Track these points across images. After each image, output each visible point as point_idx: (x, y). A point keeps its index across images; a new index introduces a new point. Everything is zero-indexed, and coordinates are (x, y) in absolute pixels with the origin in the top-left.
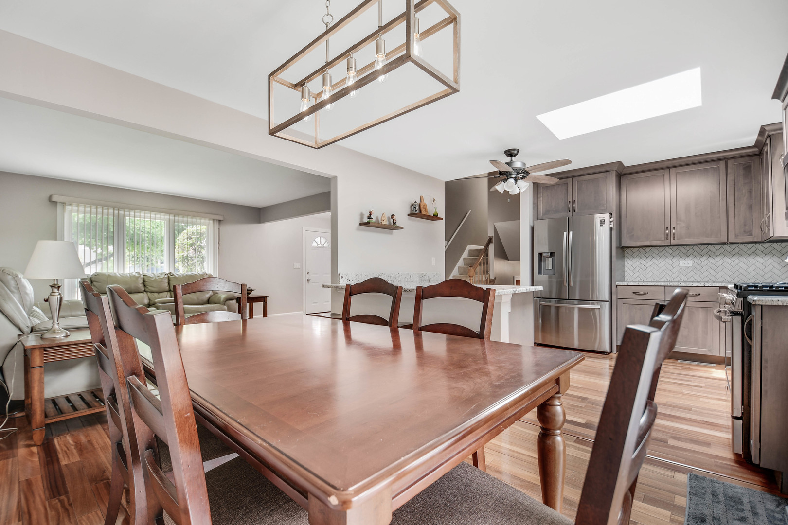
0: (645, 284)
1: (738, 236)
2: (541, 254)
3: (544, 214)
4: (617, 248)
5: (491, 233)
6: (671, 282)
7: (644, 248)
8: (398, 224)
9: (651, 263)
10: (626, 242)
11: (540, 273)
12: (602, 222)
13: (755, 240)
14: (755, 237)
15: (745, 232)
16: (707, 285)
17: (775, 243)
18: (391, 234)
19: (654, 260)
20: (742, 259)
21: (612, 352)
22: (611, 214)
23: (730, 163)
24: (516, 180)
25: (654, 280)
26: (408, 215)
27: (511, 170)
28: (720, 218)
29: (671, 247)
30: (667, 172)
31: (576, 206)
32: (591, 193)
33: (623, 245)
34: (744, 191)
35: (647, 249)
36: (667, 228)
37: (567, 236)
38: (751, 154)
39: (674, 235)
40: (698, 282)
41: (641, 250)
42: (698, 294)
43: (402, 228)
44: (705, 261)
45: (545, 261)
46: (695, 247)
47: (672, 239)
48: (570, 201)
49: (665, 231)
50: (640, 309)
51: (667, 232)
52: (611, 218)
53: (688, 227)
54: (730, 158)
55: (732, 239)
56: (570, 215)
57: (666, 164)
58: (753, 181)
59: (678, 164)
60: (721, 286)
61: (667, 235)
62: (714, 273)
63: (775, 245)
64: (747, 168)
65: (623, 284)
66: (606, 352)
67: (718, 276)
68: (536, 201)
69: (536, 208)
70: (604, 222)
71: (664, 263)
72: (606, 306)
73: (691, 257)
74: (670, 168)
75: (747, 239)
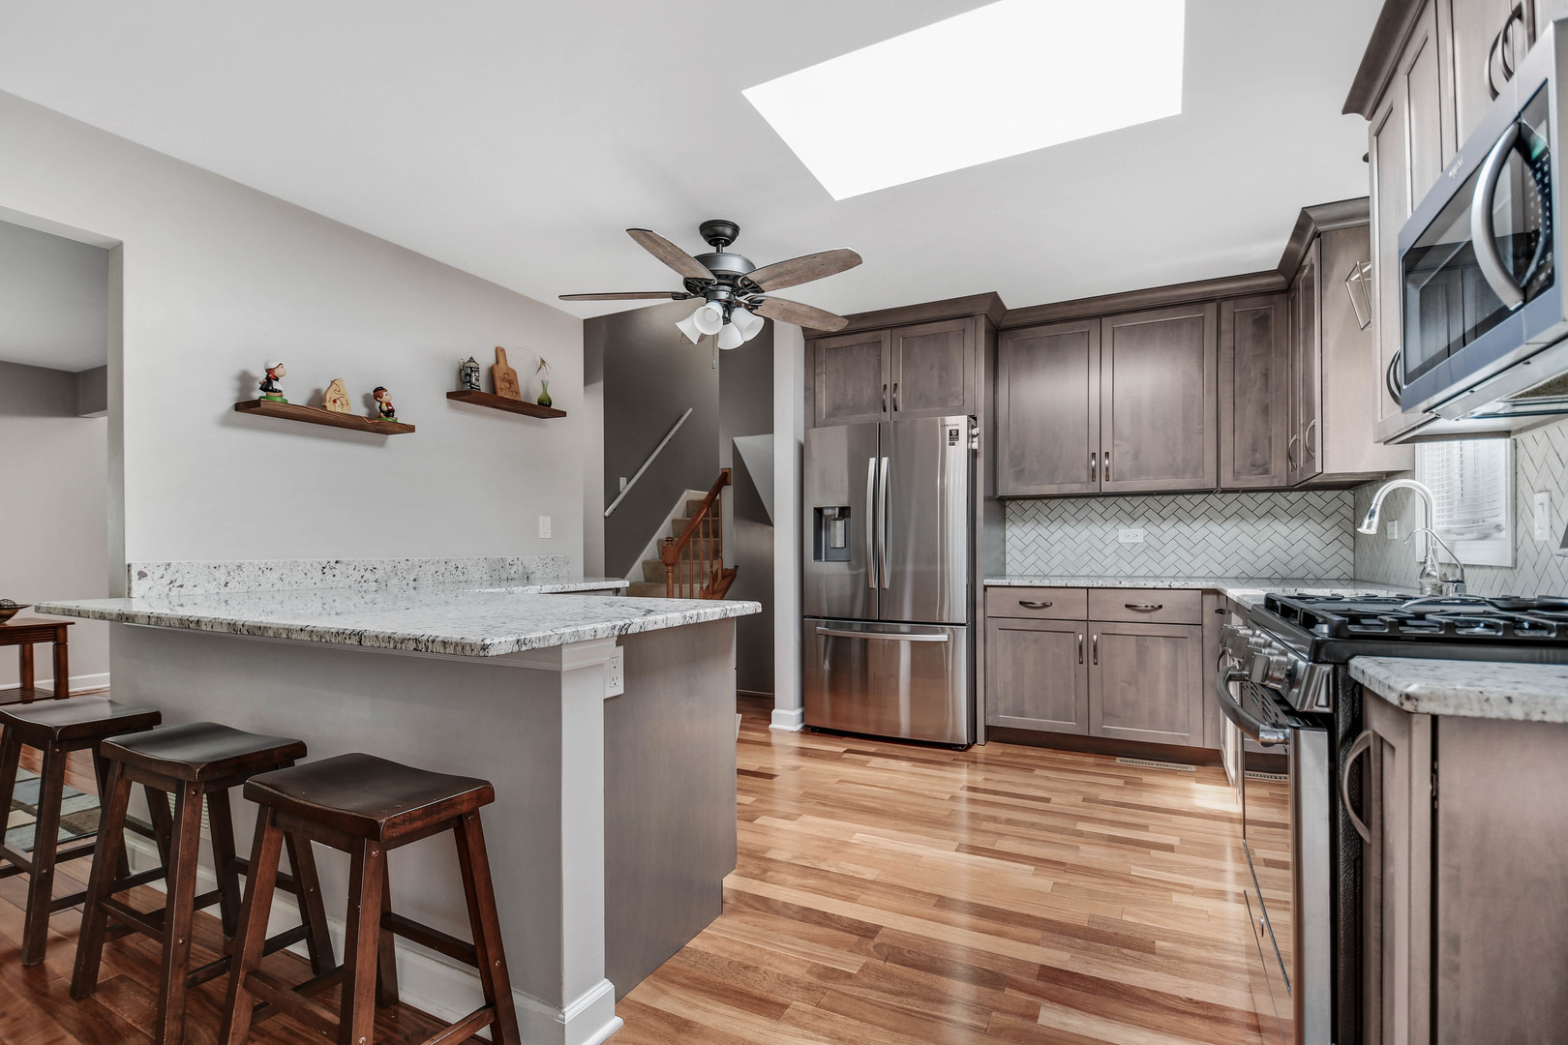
0: (1046, 583)
1: (1239, 473)
2: (819, 511)
3: (829, 415)
4: (987, 499)
5: (726, 462)
6: (1099, 577)
7: (1046, 501)
8: (401, 417)
9: (1059, 534)
10: (1008, 486)
11: (817, 556)
12: (954, 436)
13: (1276, 484)
14: (1274, 477)
15: (1253, 465)
16: (1176, 585)
17: (1311, 492)
18: (382, 444)
19: (1067, 528)
20: (1245, 526)
21: (975, 742)
22: (975, 419)
23: (1226, 307)
24: (728, 307)
25: (1066, 573)
26: (450, 395)
27: (710, 276)
28: (1203, 433)
29: (1100, 499)
30: (1092, 326)
31: (900, 396)
32: (932, 367)
33: (1001, 493)
34: (1253, 373)
35: (1053, 503)
36: (1094, 454)
37: (879, 468)
38: (1270, 289)
39: (1107, 469)
40: (1156, 577)
41: (1039, 504)
42: (1156, 606)
43: (411, 429)
44: (1169, 530)
45: (828, 528)
46: (1150, 500)
47: (1103, 479)
48: (885, 386)
49: (1089, 463)
50: (1036, 641)
51: (1093, 463)
52: (973, 427)
53: (1136, 455)
54: (1227, 298)
55: (1227, 482)
56: (886, 417)
57: (1093, 309)
58: (1273, 349)
59: (1119, 308)
60: (1206, 587)
61: (1094, 471)
62: (1188, 558)
63: (1311, 496)
64: (1262, 322)
65: (999, 582)
66: (962, 746)
67: (1196, 564)
68: (812, 382)
69: (812, 398)
70: (957, 435)
71: (1085, 533)
72: (963, 634)
73: (1142, 521)
74: (1102, 316)
75: (1260, 483)
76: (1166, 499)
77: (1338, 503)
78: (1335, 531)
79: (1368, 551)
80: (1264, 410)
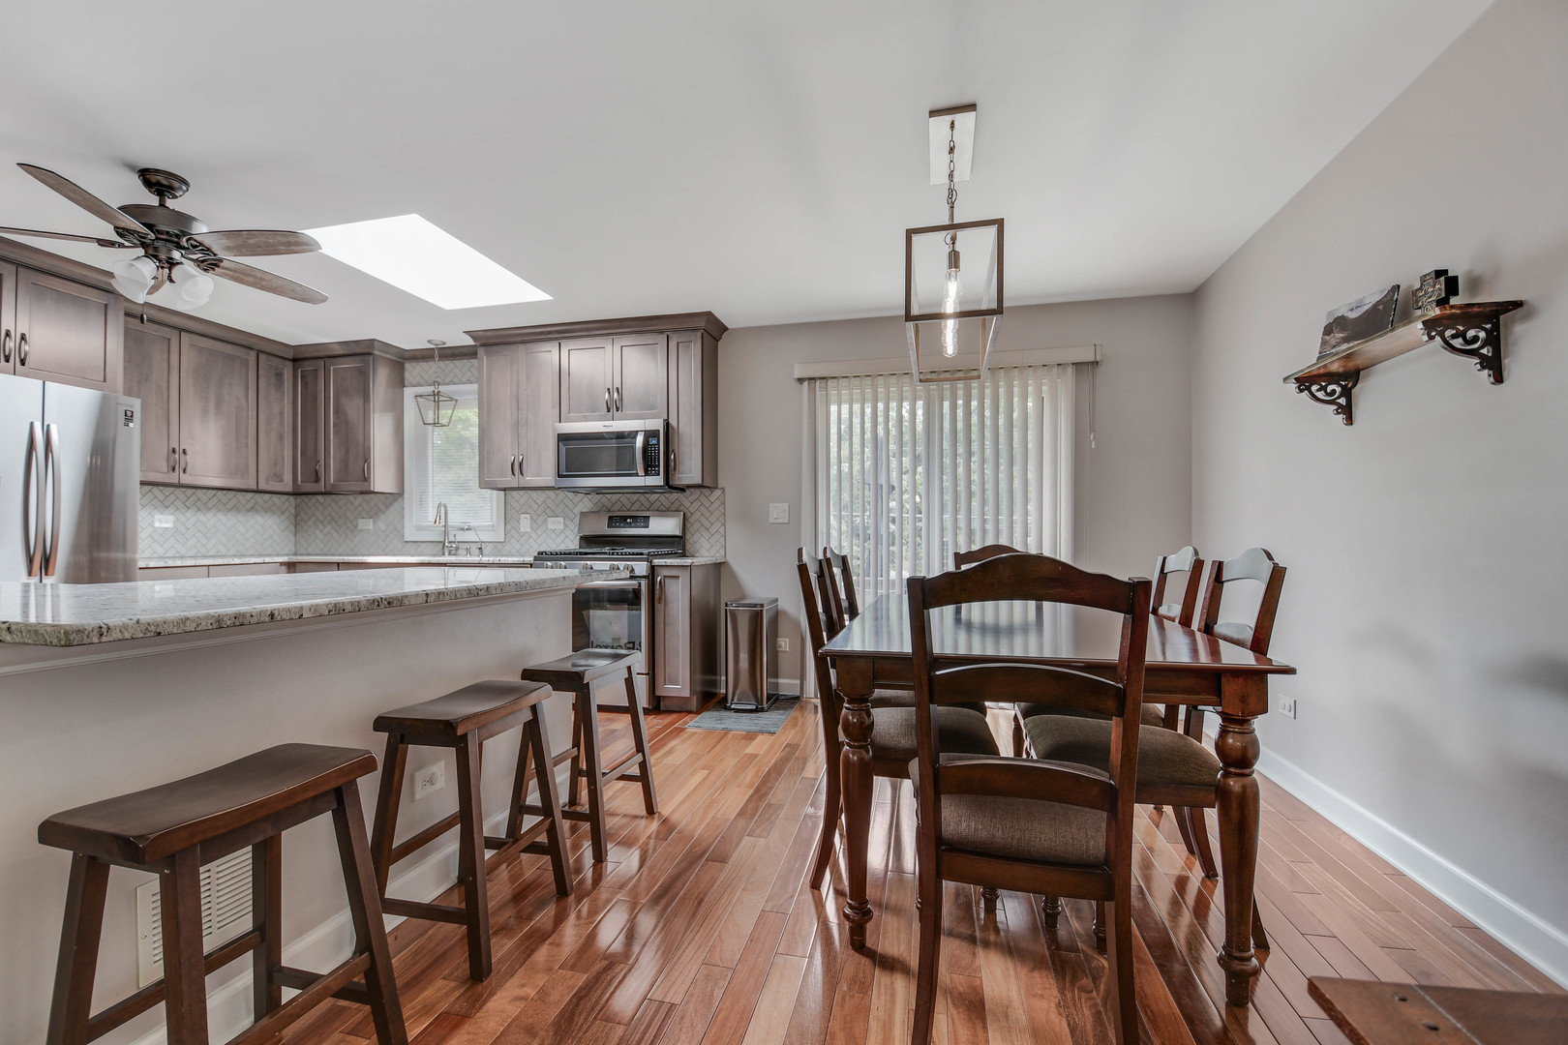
1: (268, 479)
12: (128, 416)
13: (287, 490)
14: (286, 485)
15: (275, 475)
23: (262, 358)
28: (247, 447)
30: (174, 336)
31: (31, 350)
36: (174, 449)
38: (284, 355)
39: (185, 463)
40: (182, 557)
44: (192, 518)
47: (181, 472)
48: (8, 331)
49: (169, 455)
51: (175, 456)
53: (205, 455)
54: (261, 351)
55: (262, 485)
56: (8, 368)
57: (175, 321)
58: (286, 398)
59: (194, 329)
61: (175, 463)
62: (204, 540)
67: (209, 546)
70: (132, 416)
73: (172, 509)
74: (181, 330)
75: (278, 487)
76: (190, 492)
77: (287, 504)
78: (287, 523)
79: (321, 536)
80: (281, 437)
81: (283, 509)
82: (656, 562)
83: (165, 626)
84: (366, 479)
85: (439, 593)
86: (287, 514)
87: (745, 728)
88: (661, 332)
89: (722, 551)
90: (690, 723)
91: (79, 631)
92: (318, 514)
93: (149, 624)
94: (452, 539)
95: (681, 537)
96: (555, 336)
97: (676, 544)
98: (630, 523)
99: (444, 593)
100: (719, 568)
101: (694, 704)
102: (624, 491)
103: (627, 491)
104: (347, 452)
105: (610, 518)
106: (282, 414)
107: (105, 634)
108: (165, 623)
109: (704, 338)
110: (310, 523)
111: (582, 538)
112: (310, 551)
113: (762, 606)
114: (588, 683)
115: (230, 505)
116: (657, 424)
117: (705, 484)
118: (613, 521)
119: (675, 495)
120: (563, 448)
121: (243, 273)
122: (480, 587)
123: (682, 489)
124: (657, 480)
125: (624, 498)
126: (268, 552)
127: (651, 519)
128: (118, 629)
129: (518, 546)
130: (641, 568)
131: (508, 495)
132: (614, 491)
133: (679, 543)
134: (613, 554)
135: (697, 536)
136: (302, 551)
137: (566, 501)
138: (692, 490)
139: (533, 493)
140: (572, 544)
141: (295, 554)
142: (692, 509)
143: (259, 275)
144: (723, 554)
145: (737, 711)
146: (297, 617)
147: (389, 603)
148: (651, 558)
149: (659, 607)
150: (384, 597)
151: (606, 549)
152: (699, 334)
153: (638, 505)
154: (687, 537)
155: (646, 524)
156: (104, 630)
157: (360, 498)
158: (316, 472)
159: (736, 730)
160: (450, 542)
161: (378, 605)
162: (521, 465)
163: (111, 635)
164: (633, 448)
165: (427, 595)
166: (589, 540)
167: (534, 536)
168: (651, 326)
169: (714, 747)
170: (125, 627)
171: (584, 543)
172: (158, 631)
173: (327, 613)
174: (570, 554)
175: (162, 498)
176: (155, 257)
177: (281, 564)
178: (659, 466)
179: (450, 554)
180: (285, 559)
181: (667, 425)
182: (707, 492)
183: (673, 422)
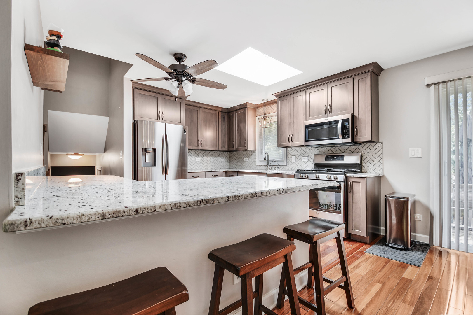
2: (144, 149)
3: (139, 116)
14: (226, 149)
15: (222, 145)
23: (220, 113)
30: (198, 109)
31: (164, 116)
34: (223, 128)
37: (166, 138)
38: (225, 112)
45: (145, 155)
47: (201, 146)
48: (159, 111)
49: (198, 142)
53: (206, 141)
56: (160, 121)
57: (199, 105)
58: (226, 124)
59: (203, 107)
64: (224, 118)
70: (186, 131)
73: (200, 156)
74: (200, 108)
75: (224, 150)
76: (204, 151)
77: (227, 154)
78: (227, 160)
79: (235, 163)
80: (225, 135)
81: (226, 156)
82: (348, 175)
83: (68, 220)
84: (245, 146)
85: (235, 196)
86: (227, 157)
87: (399, 259)
88: (350, 77)
89: (381, 171)
90: (367, 250)
91: (12, 224)
92: (235, 157)
93: (58, 219)
94: (270, 164)
95: (360, 164)
96: (305, 89)
97: (358, 167)
98: (335, 159)
99: (237, 196)
100: (379, 178)
101: (368, 240)
102: (332, 145)
103: (334, 145)
104: (241, 138)
105: (327, 157)
106: (225, 129)
107: (29, 225)
108: (68, 218)
109: (372, 75)
110: (233, 160)
111: (315, 164)
112: (233, 168)
113: (408, 198)
114: (316, 241)
115: (213, 155)
116: (348, 116)
117: (373, 141)
118: (327, 158)
119: (356, 146)
120: (307, 130)
121: (202, 82)
122: (258, 192)
123: (360, 144)
124: (349, 140)
125: (332, 149)
126: (223, 168)
127: (345, 157)
128: (37, 222)
129: (291, 167)
130: (341, 178)
131: (288, 149)
132: (328, 146)
133: (359, 167)
134: (328, 171)
135: (368, 164)
136: (231, 168)
137: (309, 150)
138: (365, 144)
139: (296, 148)
140: (311, 167)
141: (229, 169)
142: (365, 152)
143: (206, 82)
144: (382, 172)
145: (392, 248)
146: (152, 211)
147: (207, 202)
148: (345, 174)
149: (350, 195)
150: (204, 199)
151: (325, 169)
152: (369, 74)
153: (338, 151)
154: (363, 164)
155: (342, 159)
156: (28, 223)
157: (245, 152)
158: (233, 145)
159: (394, 259)
160: (269, 166)
161: (200, 203)
162: (291, 138)
163: (33, 226)
164: (336, 128)
165: (228, 197)
166: (317, 165)
167: (297, 164)
168: (345, 75)
169: (382, 268)
170: (42, 221)
171: (315, 167)
172: (63, 222)
173: (170, 208)
174: (310, 171)
175: (197, 153)
176: (178, 80)
177: (224, 172)
178: (349, 134)
179: (269, 169)
180: (225, 170)
181: (353, 116)
182: (373, 144)
183: (356, 114)
